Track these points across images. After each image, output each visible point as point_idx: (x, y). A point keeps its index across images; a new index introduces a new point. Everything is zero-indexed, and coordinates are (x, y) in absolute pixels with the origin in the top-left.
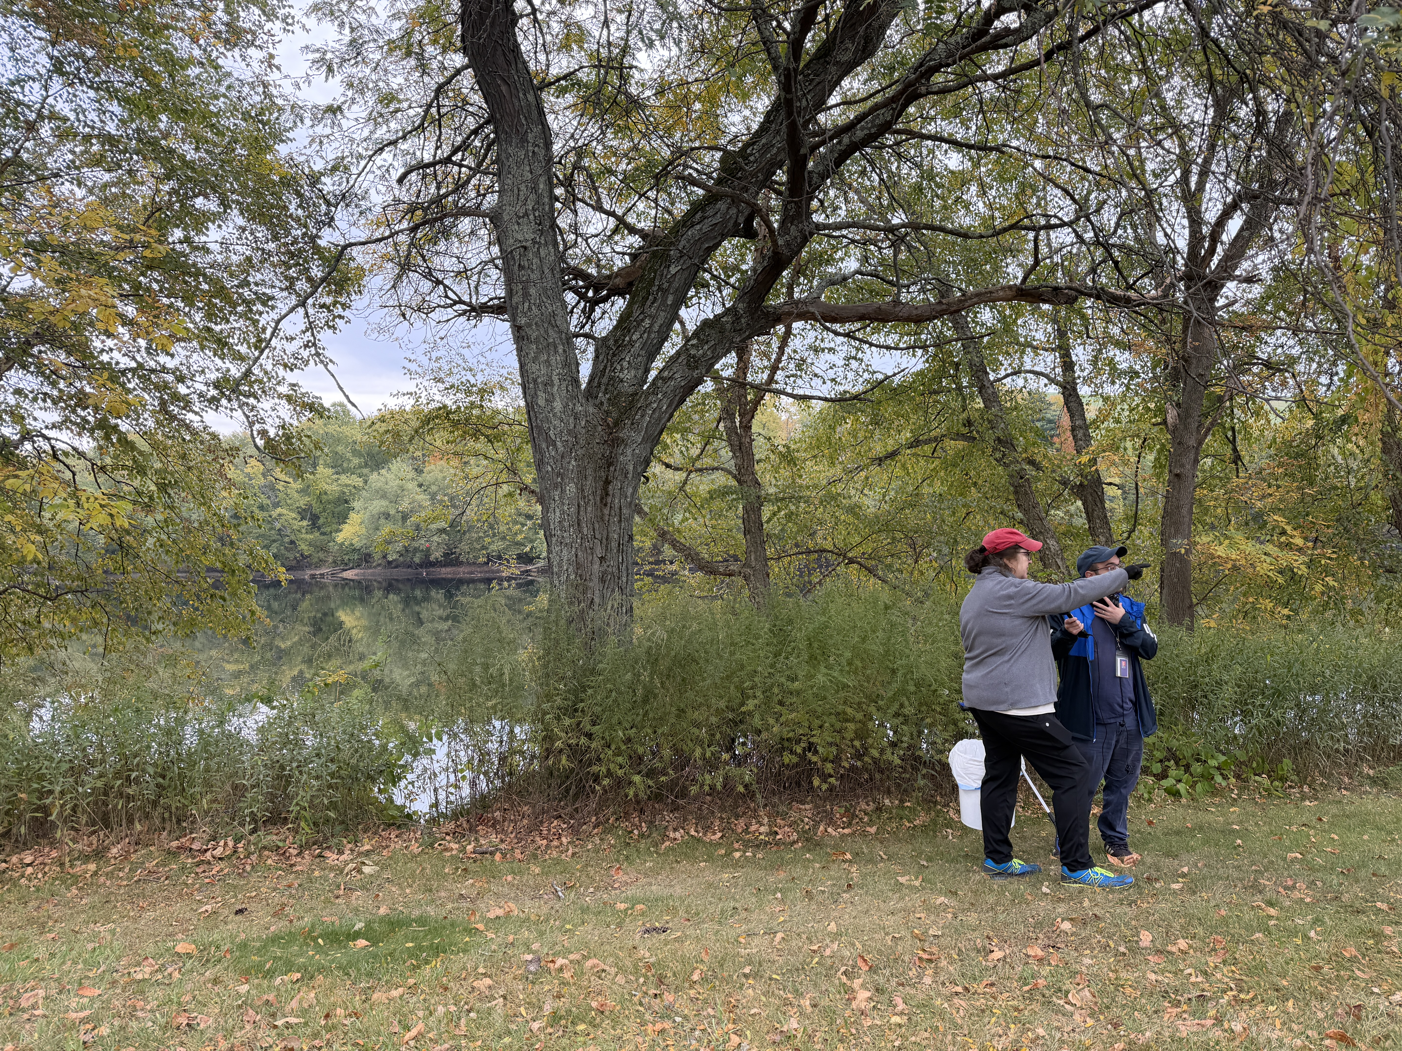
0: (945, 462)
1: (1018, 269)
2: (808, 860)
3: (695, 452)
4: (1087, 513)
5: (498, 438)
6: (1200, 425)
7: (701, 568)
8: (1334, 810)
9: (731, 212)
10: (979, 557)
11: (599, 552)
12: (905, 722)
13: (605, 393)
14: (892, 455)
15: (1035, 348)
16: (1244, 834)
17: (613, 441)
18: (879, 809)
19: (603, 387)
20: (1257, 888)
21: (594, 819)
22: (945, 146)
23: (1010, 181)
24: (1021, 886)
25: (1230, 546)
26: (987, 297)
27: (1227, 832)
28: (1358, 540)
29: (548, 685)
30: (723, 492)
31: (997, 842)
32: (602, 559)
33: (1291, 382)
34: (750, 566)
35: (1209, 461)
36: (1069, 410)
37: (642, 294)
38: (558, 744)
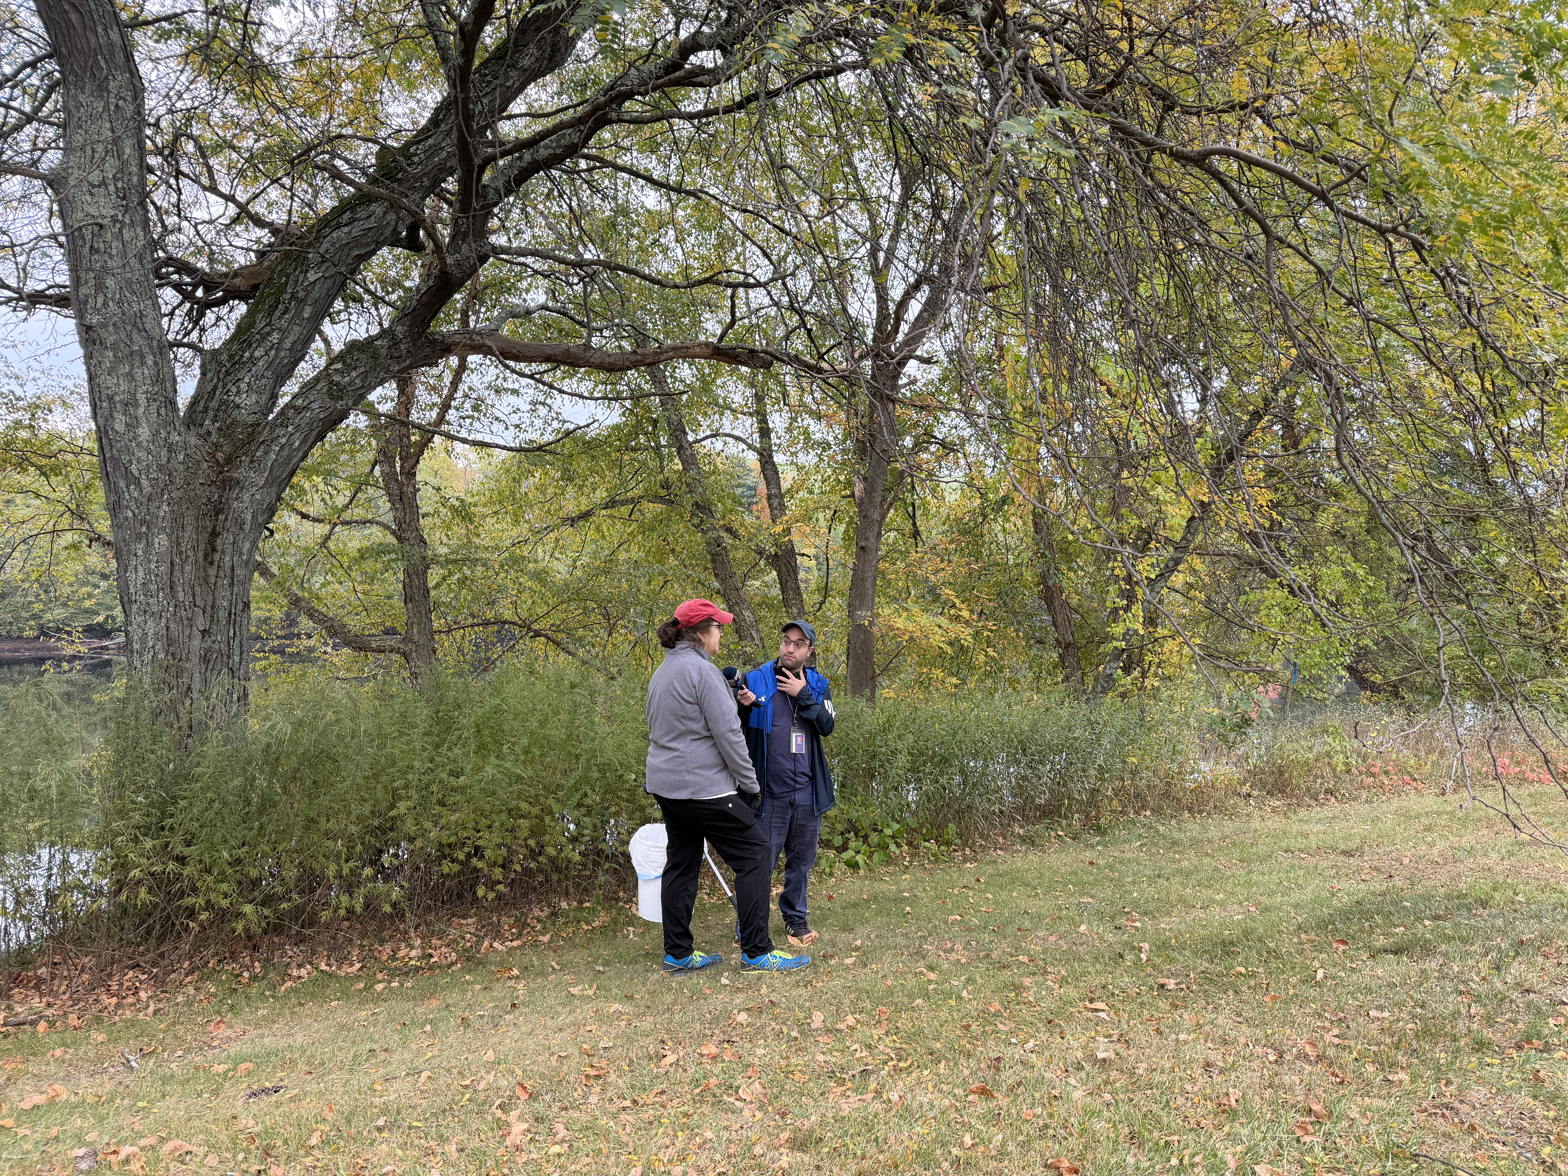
0: (642, 526)
1: (717, 326)
2: (467, 982)
3: (341, 500)
4: (781, 583)
5: (56, 470)
6: (884, 499)
7: (347, 644)
8: (990, 870)
9: (388, 218)
10: (672, 630)
11: (201, 623)
12: (588, 814)
13: (214, 420)
14: (586, 515)
15: (734, 411)
16: (913, 901)
17: (224, 481)
18: (554, 914)
19: (211, 414)
20: (920, 954)
21: (186, 964)
22: (642, 182)
23: (709, 230)
24: (700, 980)
25: (908, 619)
26: (685, 353)
27: (899, 900)
28: (1015, 613)
29: (121, 797)
30: (379, 551)
31: (677, 935)
32: (204, 633)
33: (962, 462)
34: (411, 640)
35: (892, 534)
36: (765, 478)
37: (270, 301)
38: (135, 873)
